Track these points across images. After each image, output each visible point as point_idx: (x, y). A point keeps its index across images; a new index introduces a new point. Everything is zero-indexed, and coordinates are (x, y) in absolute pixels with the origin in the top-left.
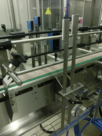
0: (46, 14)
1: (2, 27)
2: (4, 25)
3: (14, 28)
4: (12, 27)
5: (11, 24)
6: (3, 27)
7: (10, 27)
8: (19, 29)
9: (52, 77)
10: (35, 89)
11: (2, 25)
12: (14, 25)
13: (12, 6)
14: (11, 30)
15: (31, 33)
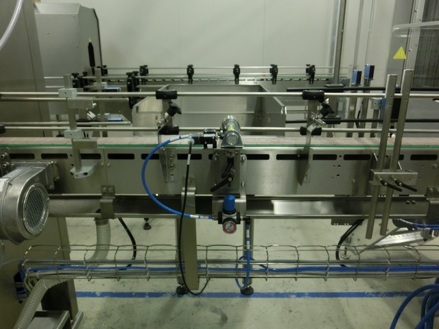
0: (394, 58)
1: (308, 71)
2: (313, 66)
3: (334, 74)
4: (331, 71)
5: (331, 64)
6: (311, 71)
7: (327, 71)
8: (349, 80)
9: (371, 151)
10: (340, 160)
11: (308, 65)
12: (335, 68)
13: (340, 33)
14: (327, 80)
15: (355, 87)
